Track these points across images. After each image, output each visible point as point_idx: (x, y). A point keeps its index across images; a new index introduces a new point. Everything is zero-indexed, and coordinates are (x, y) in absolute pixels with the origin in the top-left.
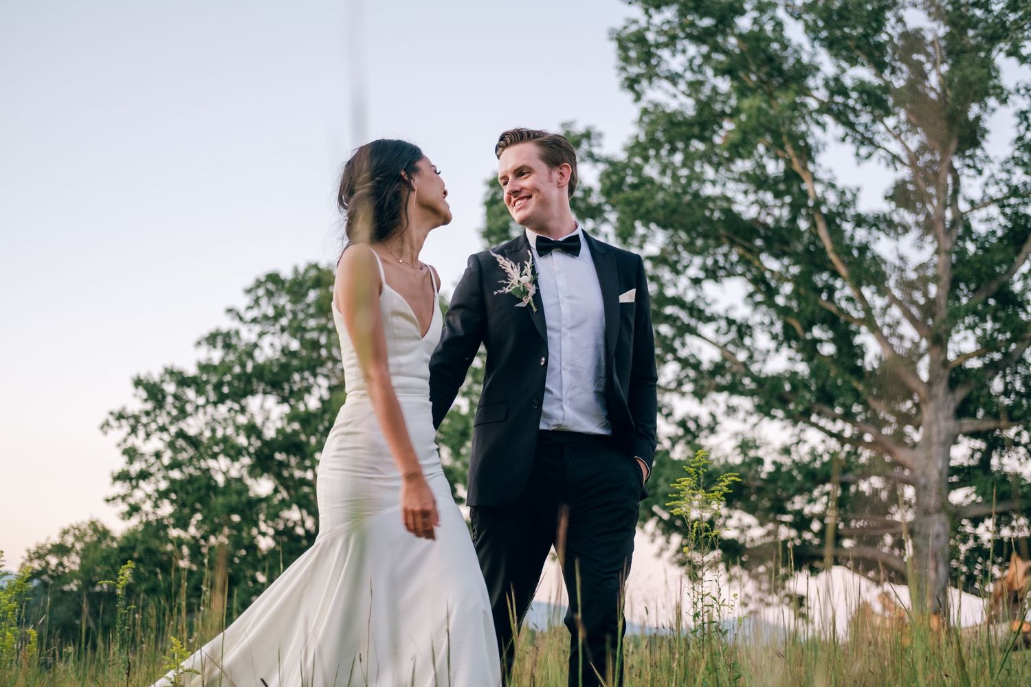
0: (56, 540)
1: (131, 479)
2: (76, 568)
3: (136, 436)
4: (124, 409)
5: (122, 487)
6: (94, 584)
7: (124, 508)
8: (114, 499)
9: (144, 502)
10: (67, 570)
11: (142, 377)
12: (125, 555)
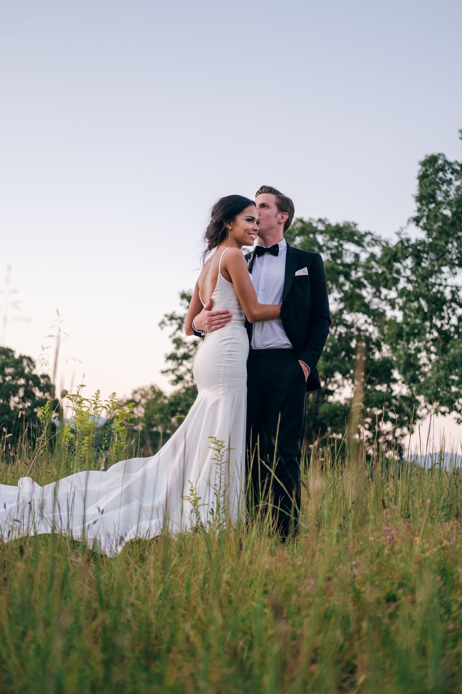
0: (129, 396)
1: (178, 359)
2: (141, 415)
3: (182, 331)
4: (174, 313)
5: (172, 364)
6: (152, 426)
7: (174, 377)
8: (167, 371)
9: (186, 374)
10: (136, 417)
11: (186, 292)
12: (173, 408)
